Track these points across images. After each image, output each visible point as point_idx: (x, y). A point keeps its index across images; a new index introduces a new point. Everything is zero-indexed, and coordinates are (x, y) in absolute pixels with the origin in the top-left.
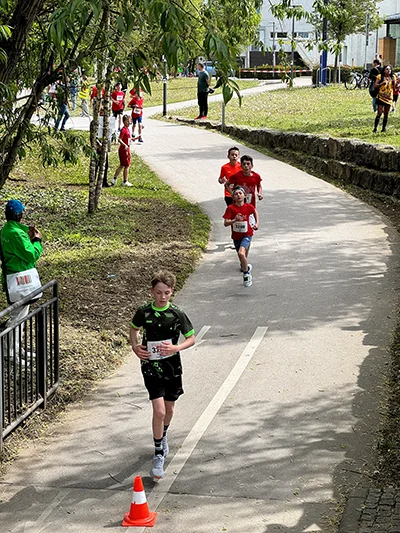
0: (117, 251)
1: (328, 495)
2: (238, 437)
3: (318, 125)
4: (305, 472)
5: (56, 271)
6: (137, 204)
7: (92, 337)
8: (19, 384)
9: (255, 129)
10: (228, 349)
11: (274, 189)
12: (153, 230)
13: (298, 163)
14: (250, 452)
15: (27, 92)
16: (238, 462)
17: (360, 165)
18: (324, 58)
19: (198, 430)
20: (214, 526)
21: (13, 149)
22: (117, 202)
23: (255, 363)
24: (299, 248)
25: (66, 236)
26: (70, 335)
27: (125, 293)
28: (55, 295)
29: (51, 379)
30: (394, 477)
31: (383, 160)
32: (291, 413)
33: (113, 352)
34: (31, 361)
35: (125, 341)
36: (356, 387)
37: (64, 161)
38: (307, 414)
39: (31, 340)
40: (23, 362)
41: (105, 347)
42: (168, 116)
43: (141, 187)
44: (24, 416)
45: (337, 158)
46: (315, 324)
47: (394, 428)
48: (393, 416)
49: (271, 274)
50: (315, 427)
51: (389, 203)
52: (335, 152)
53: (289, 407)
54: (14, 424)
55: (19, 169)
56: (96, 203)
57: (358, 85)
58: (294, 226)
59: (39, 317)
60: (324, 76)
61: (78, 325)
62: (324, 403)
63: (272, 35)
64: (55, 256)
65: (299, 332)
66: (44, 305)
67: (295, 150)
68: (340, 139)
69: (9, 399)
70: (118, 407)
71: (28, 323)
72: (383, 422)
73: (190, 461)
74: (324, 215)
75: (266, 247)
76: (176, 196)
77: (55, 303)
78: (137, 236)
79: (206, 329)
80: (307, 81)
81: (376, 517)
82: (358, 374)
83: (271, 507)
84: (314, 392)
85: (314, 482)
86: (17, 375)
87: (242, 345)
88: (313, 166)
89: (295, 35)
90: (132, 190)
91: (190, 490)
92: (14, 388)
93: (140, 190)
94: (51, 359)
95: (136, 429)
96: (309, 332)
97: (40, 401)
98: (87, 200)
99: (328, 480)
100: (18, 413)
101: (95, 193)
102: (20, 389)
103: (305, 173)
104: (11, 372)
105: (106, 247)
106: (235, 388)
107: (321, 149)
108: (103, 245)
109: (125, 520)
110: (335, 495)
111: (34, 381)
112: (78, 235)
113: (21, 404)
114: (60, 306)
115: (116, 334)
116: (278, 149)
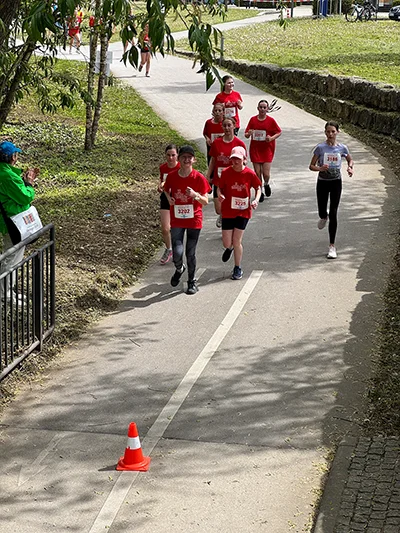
0: (113, 191)
2: (227, 381)
3: (317, 61)
5: (52, 210)
6: (133, 140)
7: (88, 278)
8: (16, 325)
9: (253, 63)
10: (223, 293)
12: (149, 168)
13: (296, 100)
16: (227, 404)
17: (359, 103)
19: (194, 373)
22: (114, 138)
23: (249, 308)
24: (290, 189)
25: (62, 173)
26: (66, 276)
27: (121, 234)
28: (51, 239)
29: (47, 320)
30: (384, 425)
31: (383, 99)
33: (109, 295)
34: (28, 302)
35: (121, 284)
36: (347, 332)
39: (28, 281)
40: (20, 303)
41: (101, 289)
43: (138, 123)
44: (20, 359)
45: (336, 96)
47: (386, 376)
48: (385, 364)
51: (388, 145)
52: (334, 90)
54: (10, 367)
56: (93, 140)
57: (359, 18)
58: (291, 166)
59: (37, 260)
60: (325, 7)
61: (74, 266)
64: (49, 194)
67: (293, 86)
68: (339, 76)
69: (5, 340)
72: (374, 371)
73: (185, 405)
76: (174, 134)
77: (52, 247)
78: (134, 172)
79: (201, 271)
80: (308, 11)
81: (365, 466)
82: (351, 320)
83: (263, 453)
86: (14, 316)
87: (237, 289)
88: (311, 103)
90: (128, 126)
91: (182, 432)
92: (11, 329)
93: (136, 127)
94: (47, 301)
97: (37, 343)
98: (84, 136)
100: (15, 355)
101: (92, 129)
102: (16, 331)
103: (303, 111)
104: (8, 313)
105: (103, 185)
106: (229, 333)
107: (320, 87)
108: (99, 183)
109: (119, 463)
110: (325, 442)
111: (30, 321)
112: (75, 173)
113: (17, 346)
114: (57, 247)
115: (112, 276)
116: (276, 85)
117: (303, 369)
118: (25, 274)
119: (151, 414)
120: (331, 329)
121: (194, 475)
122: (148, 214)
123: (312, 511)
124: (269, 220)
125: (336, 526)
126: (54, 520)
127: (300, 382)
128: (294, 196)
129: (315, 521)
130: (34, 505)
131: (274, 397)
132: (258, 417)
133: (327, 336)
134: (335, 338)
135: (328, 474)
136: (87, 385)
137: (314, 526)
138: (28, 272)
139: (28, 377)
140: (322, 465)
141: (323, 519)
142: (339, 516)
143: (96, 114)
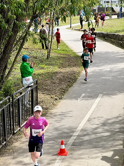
0: (56, 71)
1: (121, 147)
2: (93, 129)
3: (119, 31)
4: (114, 140)
5: (37, 77)
6: (62, 56)
7: (48, 97)
8: (26, 111)
9: (99, 32)
10: (90, 101)
11: (105, 51)
12: (67, 63)
13: (112, 43)
14: (97, 133)
15: (29, 21)
16: (93, 136)
18: (121, 9)
19: (81, 127)
20: (86, 156)
21: (24, 39)
22: (56, 55)
23: (99, 106)
24: (112, 70)
25: (40, 65)
26: (41, 96)
27: (58, 83)
28: (37, 84)
32: (110, 121)
33: (55, 102)
35: (58, 99)
37: (40, 42)
38: (115, 122)
39: (29, 98)
41: (52, 100)
42: (72, 28)
43: (63, 50)
46: (117, 94)
49: (104, 78)
50: (118, 126)
53: (109, 119)
54: (24, 123)
55: (26, 45)
56: (49, 55)
58: (111, 63)
59: (32, 91)
60: (121, 15)
61: (44, 93)
62: (120, 118)
63: (105, 2)
64: (36, 72)
65: (113, 96)
66: (34, 87)
67: (112, 38)
69: (23, 116)
70: (56, 118)
71: (29, 93)
73: (78, 136)
74: (121, 59)
75: (102, 69)
76: (75, 54)
77: (37, 86)
78: (62, 66)
79: (83, 95)
80: (116, 17)
83: (104, 151)
84: (117, 115)
85: (117, 143)
86: (25, 108)
87: (94, 100)
88: (117, 43)
89: (112, 2)
90: (60, 51)
91: (78, 145)
92: (24, 112)
94: (35, 104)
95: (62, 126)
96: (116, 96)
98: (47, 54)
99: (121, 142)
100: (26, 120)
101: (49, 52)
102: (26, 113)
103: (115, 46)
105: (52, 69)
106: (92, 113)
109: (58, 153)
111: (30, 110)
112: (44, 65)
113: (26, 117)
114: (38, 87)
115: (55, 96)
116: (106, 38)
118: (29, 96)
122: (67, 78)
143: (50, 48)
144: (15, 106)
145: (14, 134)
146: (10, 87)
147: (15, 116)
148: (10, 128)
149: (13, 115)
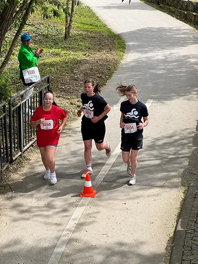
0: (79, 59)
5: (49, 68)
6: (89, 34)
7: (66, 103)
12: (97, 47)
13: (171, 13)
21: (28, 9)
22: (80, 33)
24: (167, 58)
25: (54, 50)
27: (82, 80)
28: (48, 83)
33: (76, 111)
36: (195, 130)
39: (36, 104)
41: (72, 108)
43: (91, 25)
44: (33, 142)
45: (192, 11)
49: (153, 71)
52: (191, 8)
54: (28, 146)
56: (69, 33)
59: (41, 93)
61: (59, 97)
64: (48, 61)
65: (166, 102)
67: (170, 6)
69: (26, 133)
73: (114, 165)
74: (182, 41)
75: (152, 57)
76: (109, 31)
77: (48, 86)
78: (89, 51)
79: (122, 99)
82: (197, 125)
88: (179, 14)
90: (87, 27)
91: (113, 180)
92: (28, 127)
93: (91, 27)
98: (64, 31)
100: (31, 140)
101: (68, 28)
102: (31, 128)
103: (175, 18)
104: (27, 119)
105: (74, 56)
107: (183, 6)
108: (72, 55)
109: (81, 193)
110: (183, 185)
112: (60, 50)
113: (31, 135)
114: (51, 87)
115: (78, 101)
116: (161, 5)
117: (172, 149)
118: (35, 100)
119: (97, 170)
120: (187, 129)
121: (118, 199)
122: (96, 71)
123: (175, 217)
124: (156, 74)
125: (188, 225)
126: (50, 220)
127: (171, 155)
128: (169, 62)
129: (177, 223)
130: (40, 213)
131: (158, 162)
132: (150, 172)
133: (185, 133)
134: (189, 133)
135: (184, 200)
136: (65, 155)
137: (177, 225)
138: (36, 100)
139: (37, 151)
140: (181, 195)
141: (181, 221)
142: (189, 221)
143: (71, 20)
144: (13, 117)
145: (12, 162)
146: (5, 86)
147: (14, 134)
148: (5, 153)
149: (10, 131)
